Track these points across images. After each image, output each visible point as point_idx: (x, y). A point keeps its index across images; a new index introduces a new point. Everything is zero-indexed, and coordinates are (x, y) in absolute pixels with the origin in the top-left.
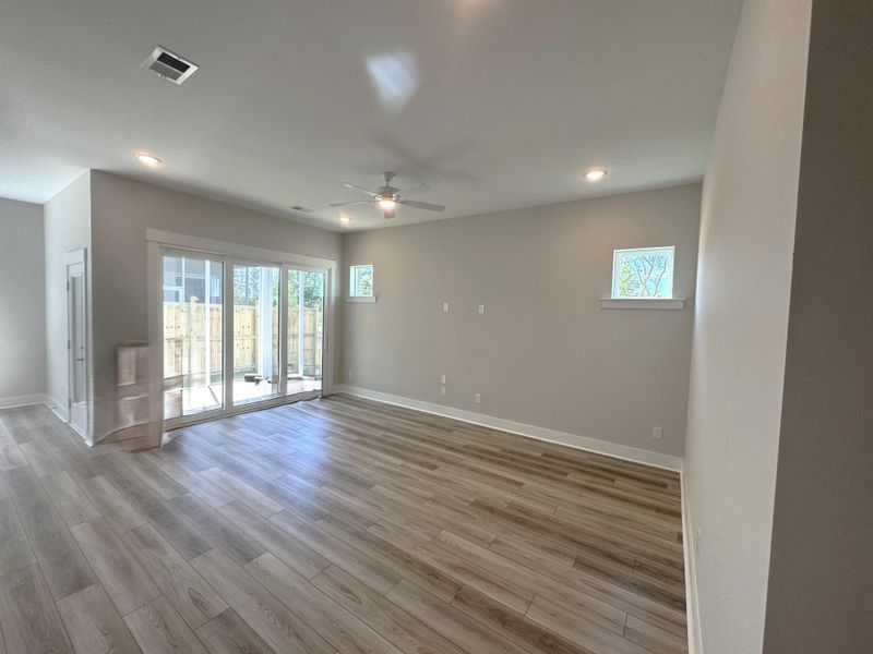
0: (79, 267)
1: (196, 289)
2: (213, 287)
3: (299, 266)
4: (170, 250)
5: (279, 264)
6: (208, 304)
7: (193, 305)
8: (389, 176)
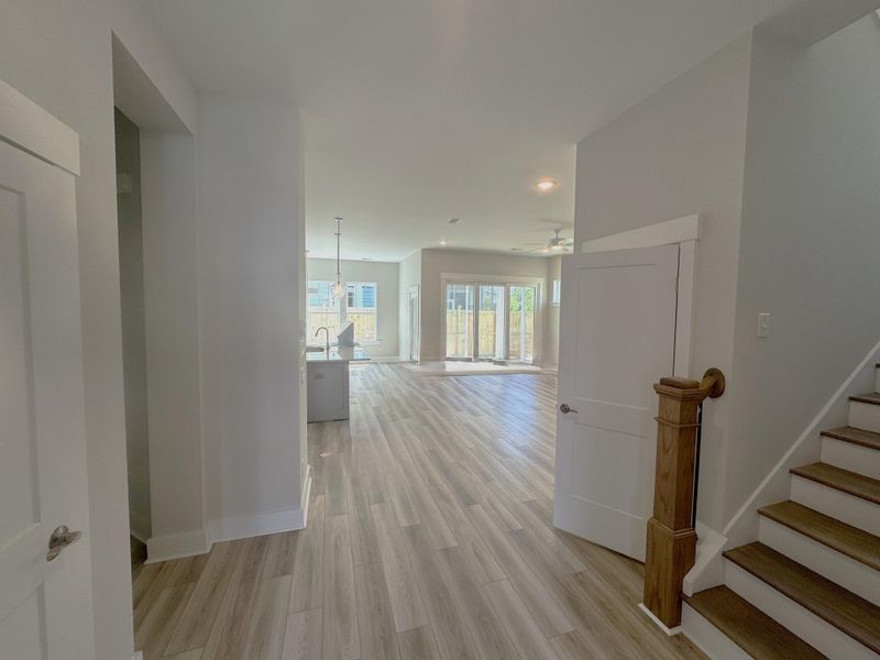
0: (416, 294)
1: (461, 301)
2: (469, 300)
3: (517, 284)
4: (449, 282)
5: (504, 284)
6: (467, 311)
7: (460, 311)
8: (557, 231)
